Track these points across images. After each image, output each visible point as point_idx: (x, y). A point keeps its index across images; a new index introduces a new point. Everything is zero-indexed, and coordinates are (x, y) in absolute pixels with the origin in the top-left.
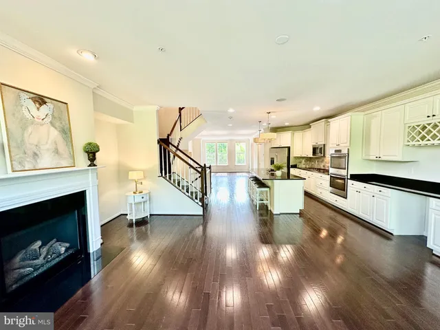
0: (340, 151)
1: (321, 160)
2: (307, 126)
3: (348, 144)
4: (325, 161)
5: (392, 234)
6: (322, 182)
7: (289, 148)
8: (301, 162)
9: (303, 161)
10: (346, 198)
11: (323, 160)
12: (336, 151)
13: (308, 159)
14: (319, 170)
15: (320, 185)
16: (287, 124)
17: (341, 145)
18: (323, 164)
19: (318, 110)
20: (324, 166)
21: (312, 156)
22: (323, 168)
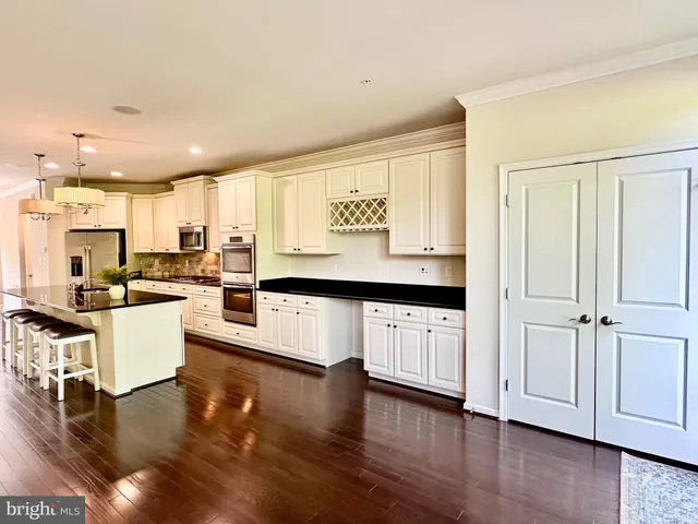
0: (240, 239)
1: (195, 259)
2: (166, 184)
3: (253, 227)
4: (205, 259)
5: (324, 367)
6: (205, 301)
7: (122, 232)
8: (151, 266)
9: (157, 262)
10: (255, 325)
11: (201, 259)
12: (232, 239)
13: (170, 258)
14: (196, 279)
15: (204, 309)
16: (116, 174)
17: (241, 228)
18: (201, 267)
19: (198, 153)
20: (203, 271)
21: (178, 251)
22: (200, 274)
